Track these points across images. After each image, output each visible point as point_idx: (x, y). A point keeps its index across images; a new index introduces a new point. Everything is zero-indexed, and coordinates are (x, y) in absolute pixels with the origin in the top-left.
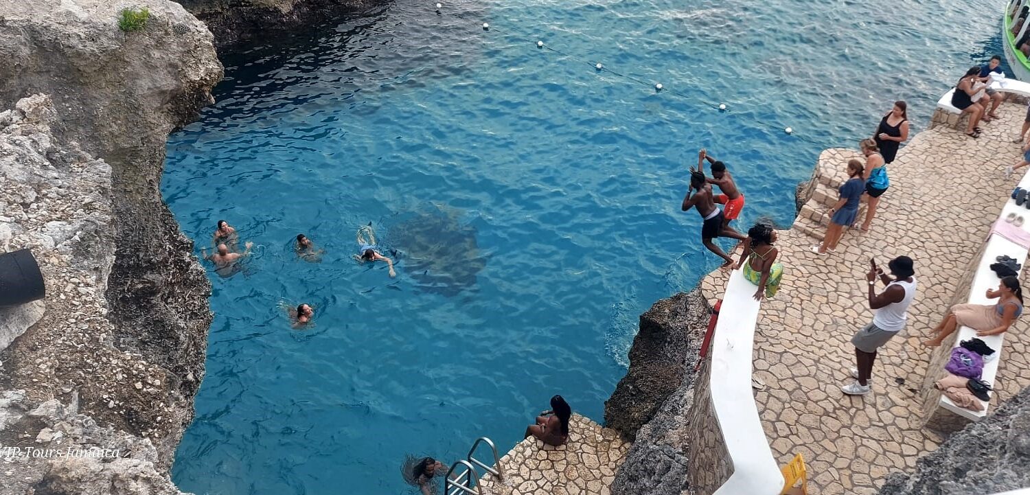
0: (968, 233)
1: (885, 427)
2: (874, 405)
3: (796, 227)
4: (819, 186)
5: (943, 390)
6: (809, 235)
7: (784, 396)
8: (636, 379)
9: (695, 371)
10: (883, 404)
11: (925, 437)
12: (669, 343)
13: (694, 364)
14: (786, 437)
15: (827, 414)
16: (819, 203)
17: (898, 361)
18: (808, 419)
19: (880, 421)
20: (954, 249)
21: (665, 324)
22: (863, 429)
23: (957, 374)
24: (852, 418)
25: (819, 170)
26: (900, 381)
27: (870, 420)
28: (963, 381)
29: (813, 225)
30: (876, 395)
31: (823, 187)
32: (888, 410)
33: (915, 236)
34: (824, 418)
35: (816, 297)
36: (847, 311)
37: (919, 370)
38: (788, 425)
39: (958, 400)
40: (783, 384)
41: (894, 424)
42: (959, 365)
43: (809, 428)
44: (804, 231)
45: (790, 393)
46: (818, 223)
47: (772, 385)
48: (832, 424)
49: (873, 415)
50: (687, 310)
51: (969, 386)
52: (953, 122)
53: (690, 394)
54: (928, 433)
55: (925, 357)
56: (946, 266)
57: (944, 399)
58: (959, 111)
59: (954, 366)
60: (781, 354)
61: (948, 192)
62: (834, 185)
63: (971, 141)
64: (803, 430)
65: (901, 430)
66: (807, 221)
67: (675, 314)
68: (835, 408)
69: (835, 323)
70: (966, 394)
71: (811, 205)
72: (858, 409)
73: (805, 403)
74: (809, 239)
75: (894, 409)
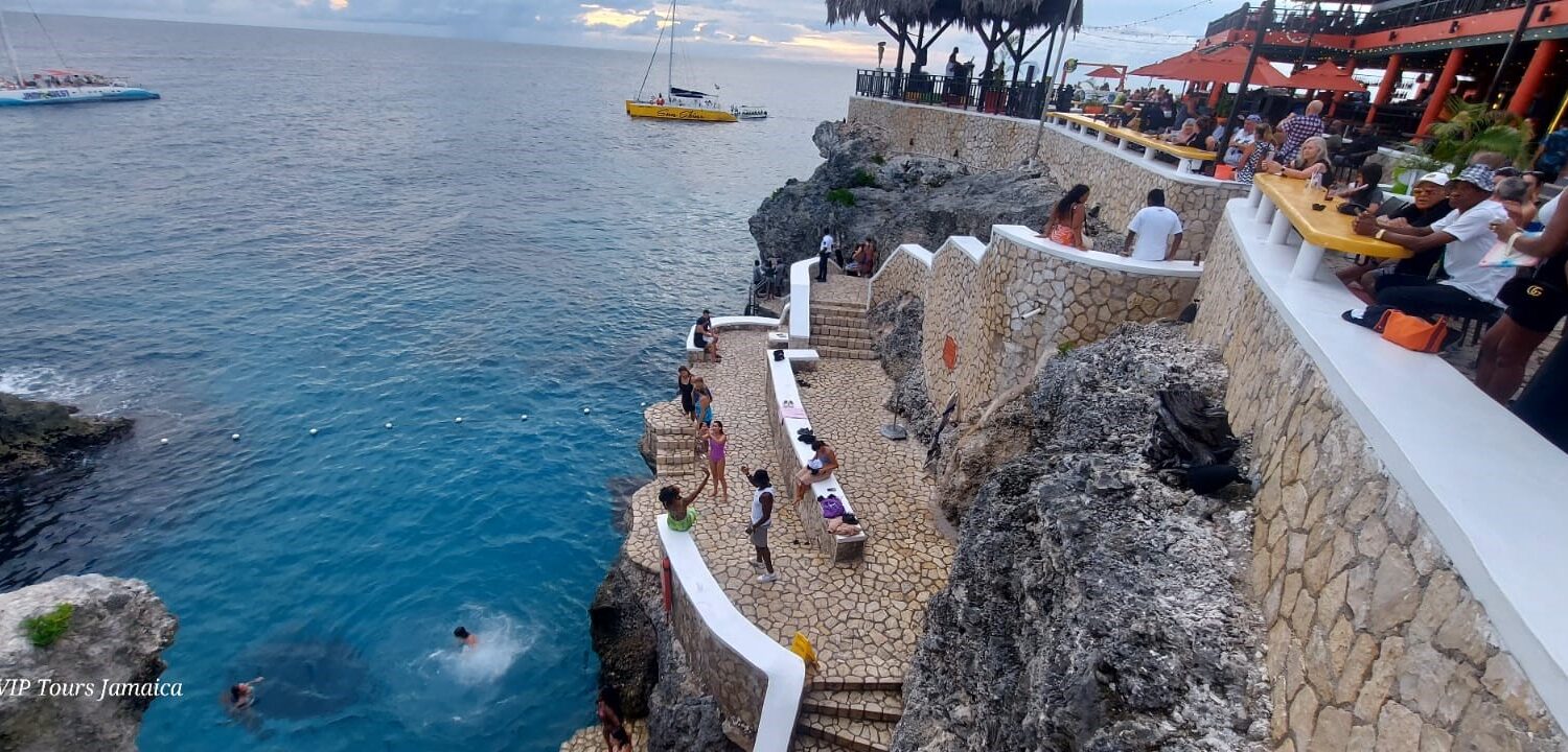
0: (759, 425)
1: (817, 578)
2: (802, 568)
3: (661, 475)
4: (658, 438)
5: (835, 532)
6: (673, 475)
7: (749, 600)
8: (613, 664)
9: (667, 625)
10: (806, 564)
11: (841, 569)
12: (624, 617)
13: (662, 620)
14: (772, 627)
15: (781, 593)
16: (665, 449)
17: (783, 530)
18: (776, 605)
19: (813, 576)
20: (760, 439)
21: (614, 604)
22: (808, 588)
23: (833, 517)
24: (797, 585)
25: (651, 427)
26: (796, 542)
27: (807, 579)
28: (840, 519)
29: (670, 467)
30: (797, 560)
31: (661, 437)
32: (811, 566)
33: (734, 442)
34: (782, 598)
35: (709, 517)
36: (733, 515)
37: (800, 529)
38: (766, 618)
39: (846, 533)
40: (742, 591)
41: (820, 572)
42: (831, 510)
43: (780, 611)
44: (668, 475)
45: (751, 595)
46: (673, 464)
47: (736, 597)
48: (790, 597)
49: (807, 575)
50: (627, 581)
51: (845, 521)
52: (702, 357)
53: (677, 645)
54: (841, 565)
55: (796, 518)
56: (764, 452)
57: (839, 537)
58: (702, 350)
59: (829, 514)
60: (726, 571)
61: (731, 404)
62: (668, 432)
63: (719, 366)
64: (777, 615)
65: (827, 574)
66: (666, 466)
67: (617, 591)
68: (784, 586)
69: (732, 528)
70: (847, 527)
71: (661, 454)
72: (796, 577)
73: (765, 596)
74: (675, 478)
75: (813, 563)
